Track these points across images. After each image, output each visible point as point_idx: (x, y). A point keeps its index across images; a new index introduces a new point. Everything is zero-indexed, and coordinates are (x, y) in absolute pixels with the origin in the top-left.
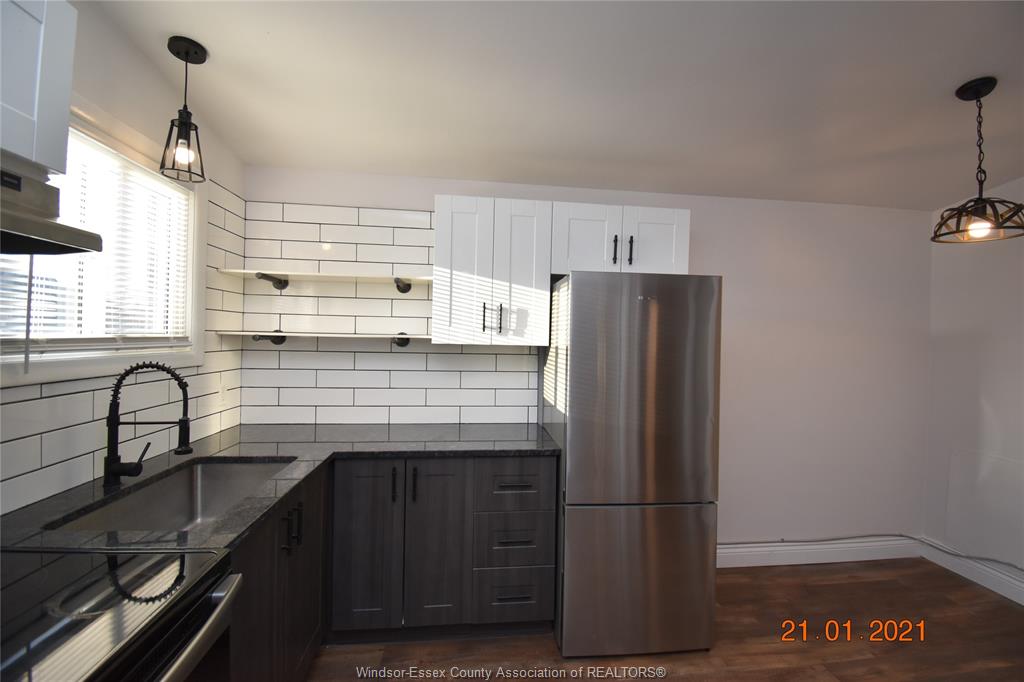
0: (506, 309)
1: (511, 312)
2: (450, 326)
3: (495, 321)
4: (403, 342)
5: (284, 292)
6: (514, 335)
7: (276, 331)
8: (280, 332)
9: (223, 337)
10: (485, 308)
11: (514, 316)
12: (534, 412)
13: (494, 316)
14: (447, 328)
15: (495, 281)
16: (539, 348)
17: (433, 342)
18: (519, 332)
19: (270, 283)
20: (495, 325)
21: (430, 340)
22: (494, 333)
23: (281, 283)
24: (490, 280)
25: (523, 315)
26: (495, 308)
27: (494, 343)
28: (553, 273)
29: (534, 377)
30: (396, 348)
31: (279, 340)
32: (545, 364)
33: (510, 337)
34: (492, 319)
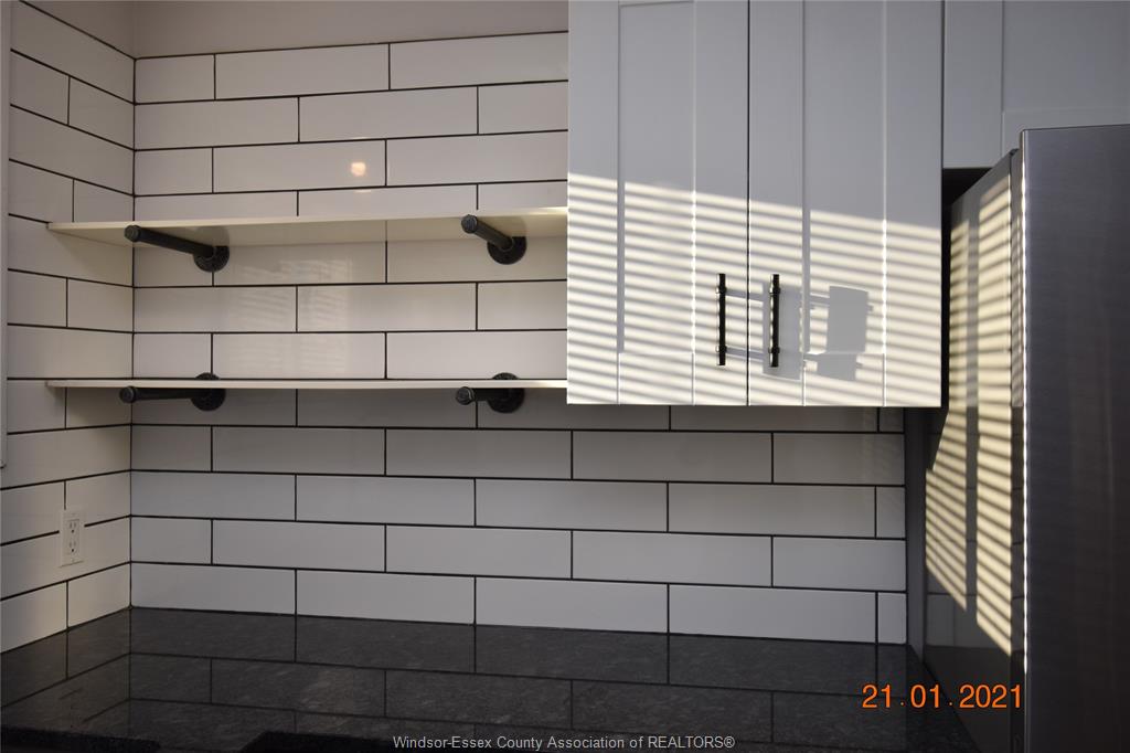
0: (794, 290)
1: (811, 301)
2: (620, 349)
3: (756, 329)
4: (506, 399)
5: (221, 276)
6: (820, 372)
7: (203, 377)
8: (214, 378)
9: (68, 395)
10: (723, 289)
11: (820, 312)
12: (894, 608)
13: (756, 315)
14: (612, 356)
15: (753, 205)
16: (907, 414)
17: (570, 400)
18: (839, 365)
19: (189, 257)
20: (756, 343)
21: (563, 392)
22: (756, 368)
23: (211, 253)
24: (742, 204)
25: (851, 308)
26: (756, 288)
27: (758, 398)
28: (949, 165)
29: (893, 503)
30: (488, 416)
31: (210, 399)
32: (928, 461)
33: (807, 378)
34: (749, 328)
